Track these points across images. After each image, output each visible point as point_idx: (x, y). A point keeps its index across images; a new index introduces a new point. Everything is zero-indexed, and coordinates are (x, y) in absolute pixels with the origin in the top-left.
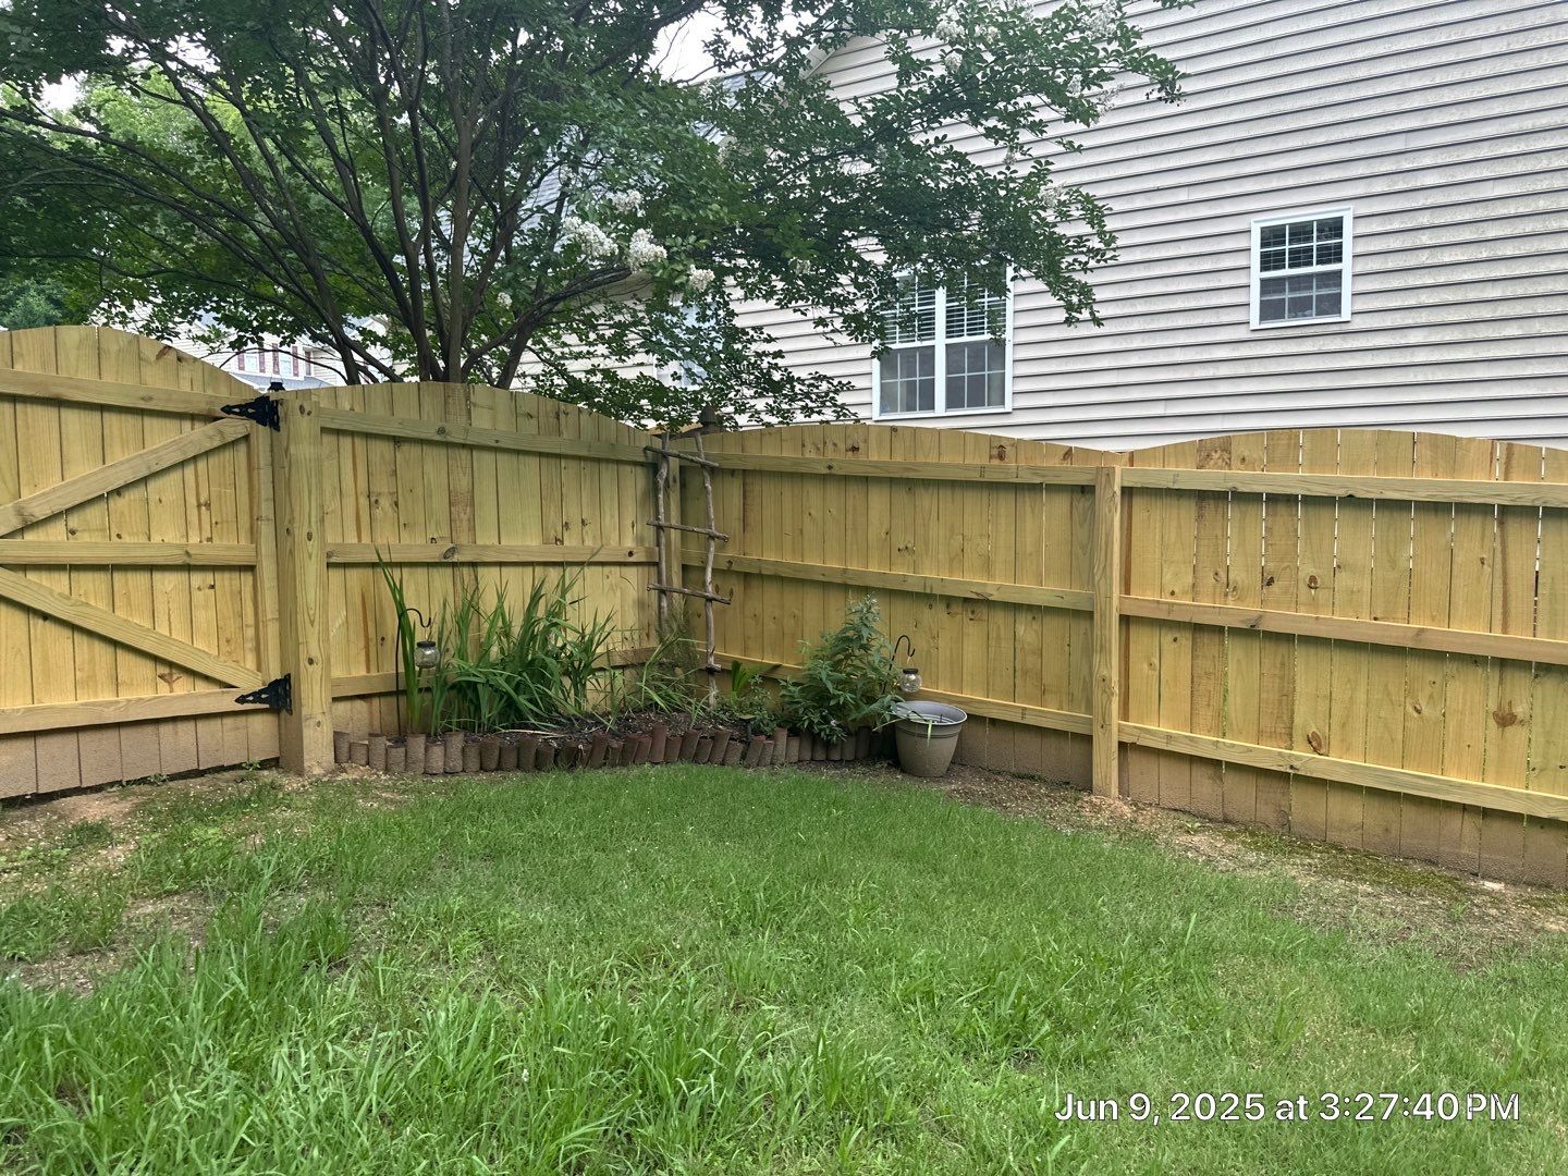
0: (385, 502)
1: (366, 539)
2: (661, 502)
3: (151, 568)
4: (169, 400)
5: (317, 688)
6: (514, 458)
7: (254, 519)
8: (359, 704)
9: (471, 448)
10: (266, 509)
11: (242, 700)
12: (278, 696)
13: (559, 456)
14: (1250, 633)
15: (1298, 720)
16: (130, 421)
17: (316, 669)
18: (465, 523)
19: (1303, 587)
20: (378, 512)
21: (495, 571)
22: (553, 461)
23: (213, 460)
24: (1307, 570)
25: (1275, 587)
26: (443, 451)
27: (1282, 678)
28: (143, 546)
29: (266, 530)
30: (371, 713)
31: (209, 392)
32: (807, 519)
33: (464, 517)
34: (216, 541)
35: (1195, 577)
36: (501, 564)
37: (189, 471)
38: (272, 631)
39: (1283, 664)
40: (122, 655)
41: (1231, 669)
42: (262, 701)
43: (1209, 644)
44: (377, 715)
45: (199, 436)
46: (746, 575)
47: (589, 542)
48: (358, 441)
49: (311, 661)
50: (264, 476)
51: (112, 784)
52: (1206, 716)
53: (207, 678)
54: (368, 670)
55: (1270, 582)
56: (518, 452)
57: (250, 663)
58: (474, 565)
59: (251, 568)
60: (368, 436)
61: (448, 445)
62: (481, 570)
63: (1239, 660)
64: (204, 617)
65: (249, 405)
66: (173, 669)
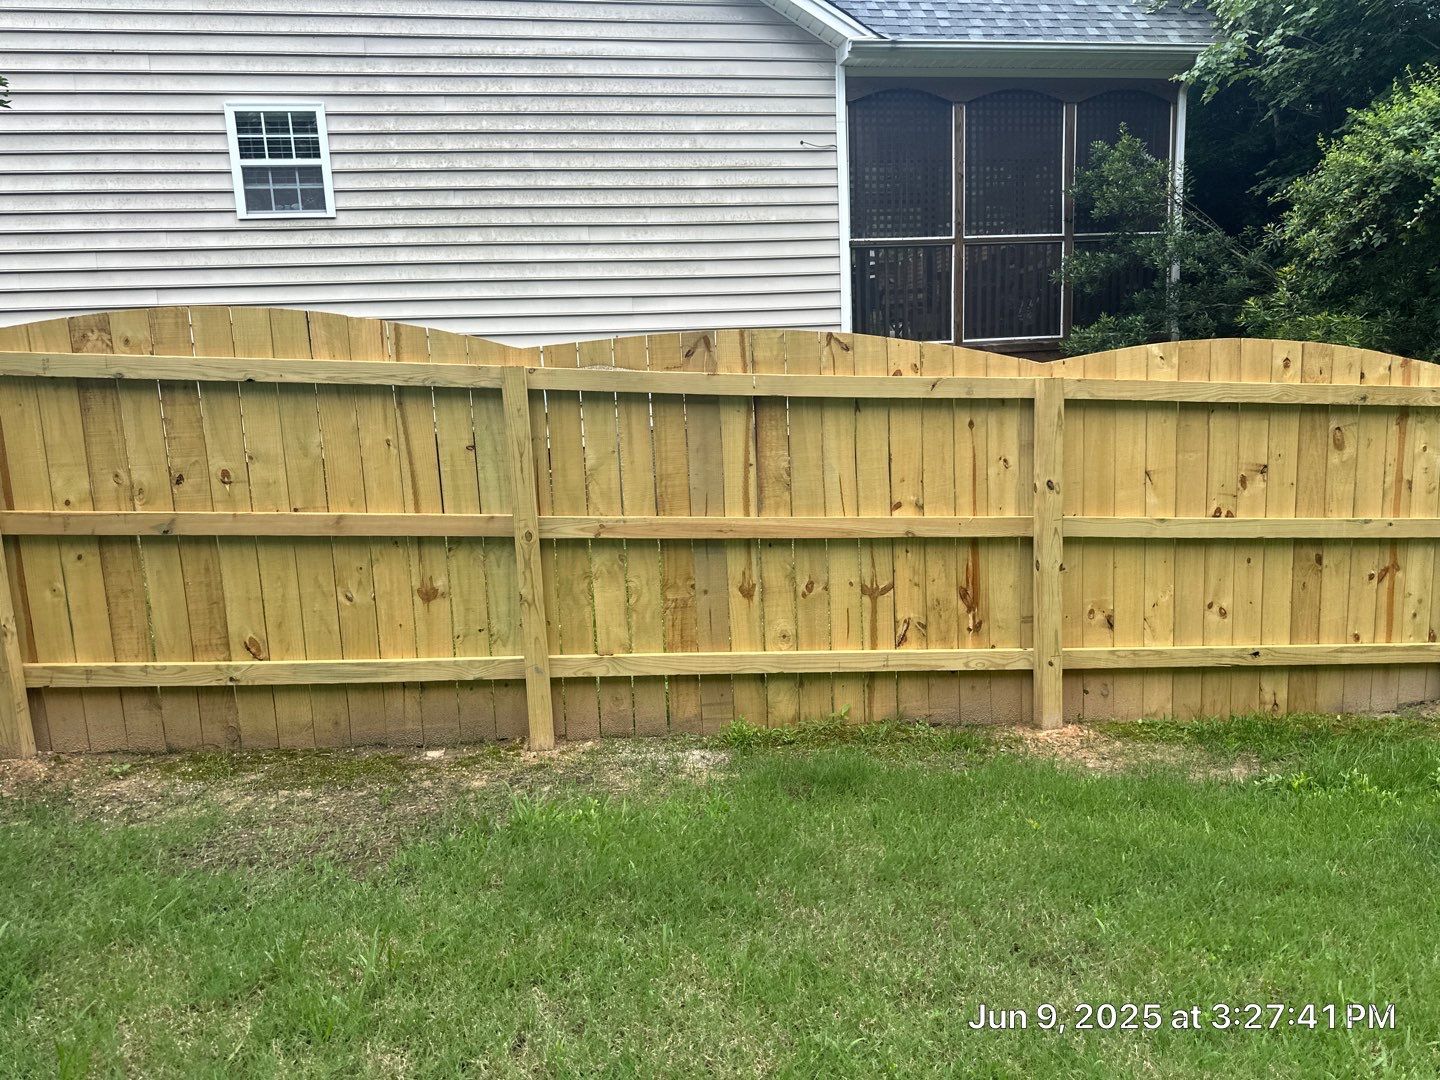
14: (165, 539)
15: (231, 629)
19: (216, 483)
24: (217, 464)
25: (186, 485)
27: (208, 585)
35: (91, 482)
39: (207, 570)
41: (151, 584)
43: (119, 556)
52: (129, 640)
55: (180, 480)
63: (158, 572)
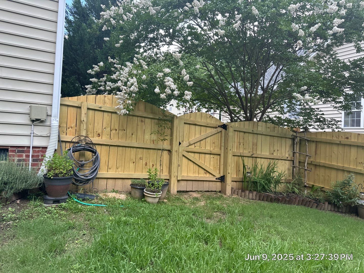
0: (242, 144)
1: (238, 151)
2: (295, 147)
3: (205, 153)
4: (210, 125)
5: (229, 179)
6: (265, 136)
7: (221, 146)
8: (235, 183)
9: (257, 134)
10: (223, 144)
11: (216, 179)
12: (222, 179)
13: (274, 136)
16: (205, 128)
17: (229, 175)
18: (255, 149)
20: (240, 146)
21: (260, 159)
22: (273, 137)
23: (216, 135)
26: (252, 135)
28: (205, 150)
29: (223, 148)
30: (236, 185)
31: (216, 123)
32: (333, 153)
33: (255, 148)
34: (215, 149)
36: (261, 158)
37: (212, 137)
38: (222, 167)
40: (200, 169)
42: (220, 180)
44: (237, 185)
45: (214, 131)
46: (316, 165)
47: (279, 155)
48: (238, 132)
49: (229, 173)
50: (223, 138)
51: (196, 191)
53: (211, 174)
54: (237, 176)
56: (266, 135)
57: (218, 172)
58: (256, 157)
59: (220, 155)
60: (240, 131)
61: (253, 133)
62: (257, 159)
64: (212, 163)
65: (222, 126)
66: (206, 172)
